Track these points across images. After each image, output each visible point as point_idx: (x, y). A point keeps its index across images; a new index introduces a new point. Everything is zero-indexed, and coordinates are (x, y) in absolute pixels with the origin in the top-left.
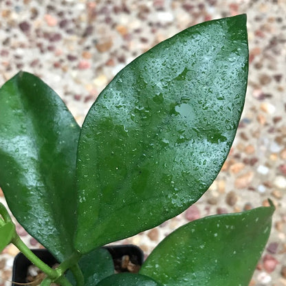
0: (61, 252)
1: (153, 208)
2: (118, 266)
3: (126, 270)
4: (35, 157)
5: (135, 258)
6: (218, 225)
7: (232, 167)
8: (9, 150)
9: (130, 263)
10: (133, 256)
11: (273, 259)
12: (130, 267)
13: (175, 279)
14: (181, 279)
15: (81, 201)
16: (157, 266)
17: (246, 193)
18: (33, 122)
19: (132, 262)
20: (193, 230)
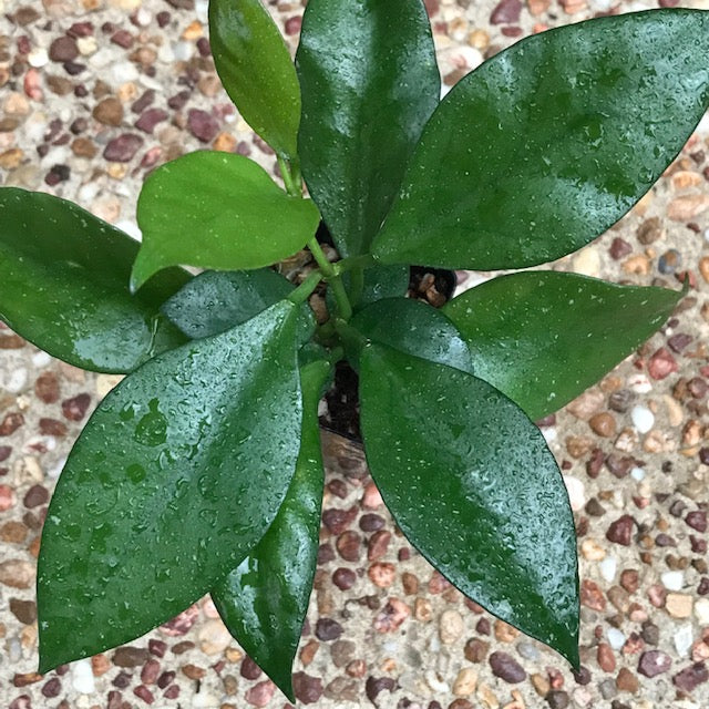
0: (346, 241)
1: (493, 246)
2: (413, 284)
3: (424, 295)
4: (359, 92)
5: (443, 284)
6: (580, 290)
7: (679, 175)
8: (324, 66)
9: (433, 288)
10: (441, 279)
11: (671, 360)
12: (432, 293)
13: (488, 338)
14: (496, 340)
15: (402, 197)
16: (469, 311)
17: (679, 230)
18: (373, 33)
19: (436, 288)
20: (541, 283)
